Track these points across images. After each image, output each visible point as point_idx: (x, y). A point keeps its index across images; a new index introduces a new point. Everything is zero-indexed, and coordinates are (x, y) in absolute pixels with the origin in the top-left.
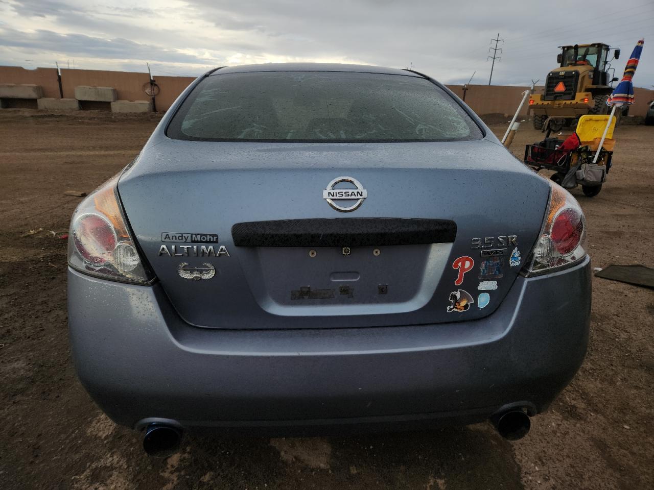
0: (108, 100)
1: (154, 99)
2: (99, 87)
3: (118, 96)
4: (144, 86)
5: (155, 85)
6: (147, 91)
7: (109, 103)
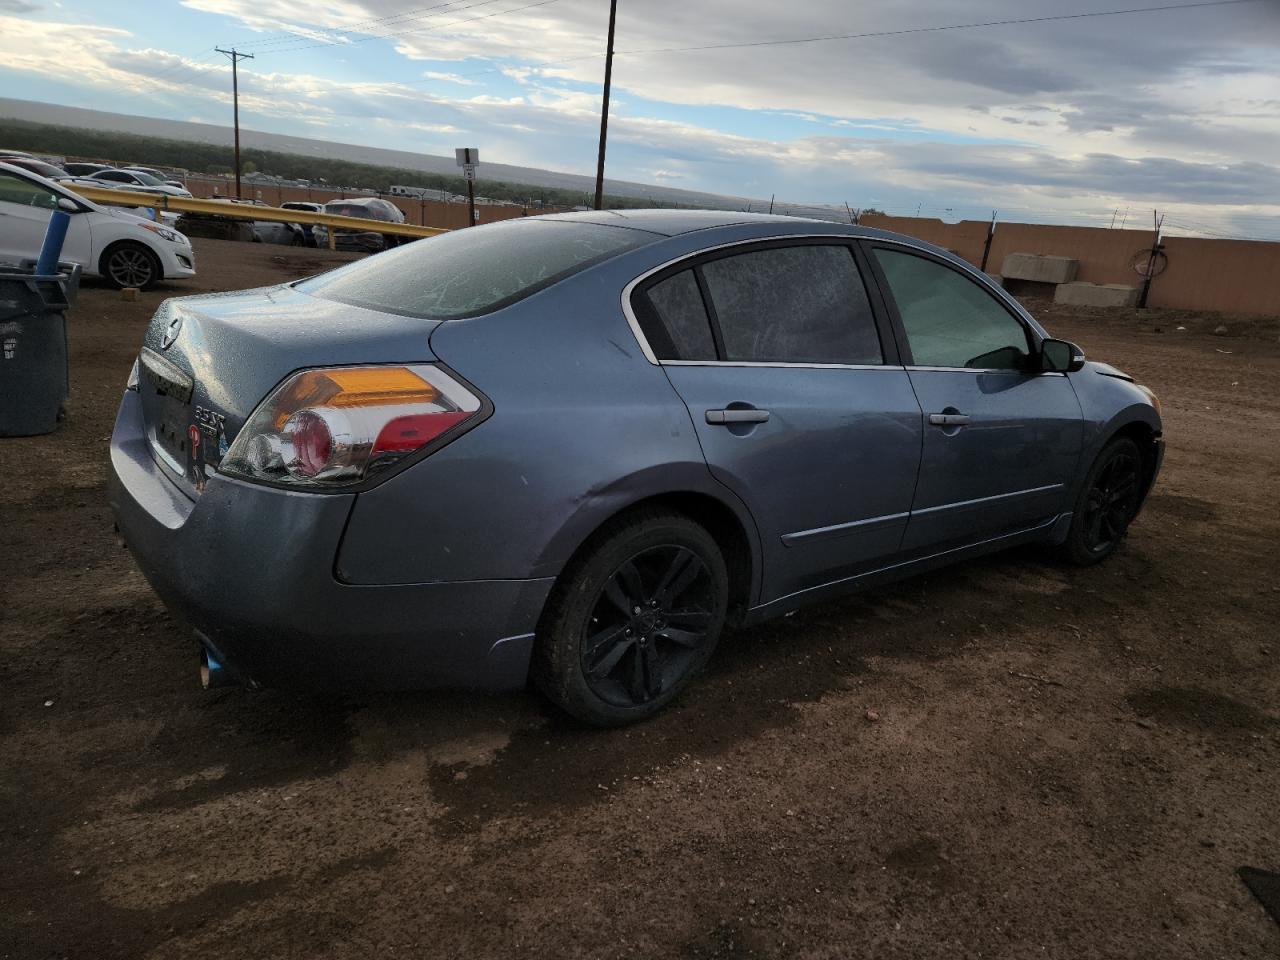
0: (1053, 281)
1: (1148, 283)
2: (1049, 257)
3: (1076, 272)
4: (1137, 257)
5: (1162, 255)
6: (1138, 267)
7: (1054, 285)
